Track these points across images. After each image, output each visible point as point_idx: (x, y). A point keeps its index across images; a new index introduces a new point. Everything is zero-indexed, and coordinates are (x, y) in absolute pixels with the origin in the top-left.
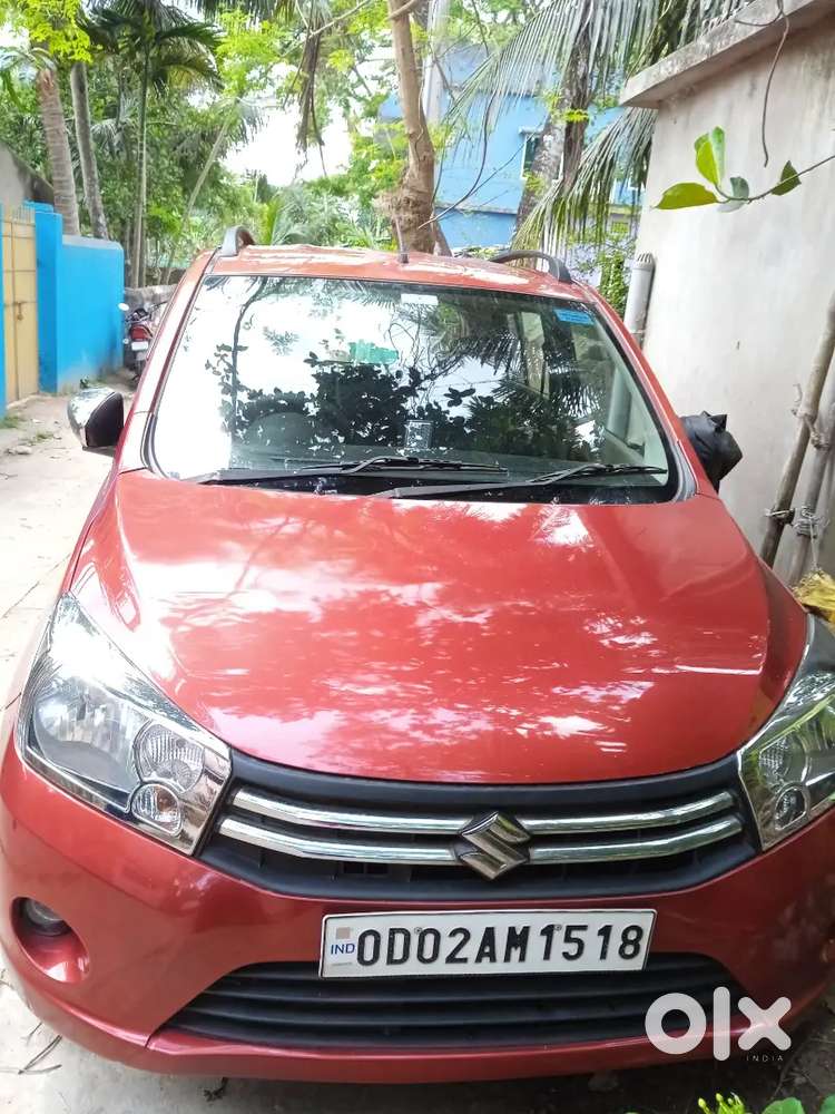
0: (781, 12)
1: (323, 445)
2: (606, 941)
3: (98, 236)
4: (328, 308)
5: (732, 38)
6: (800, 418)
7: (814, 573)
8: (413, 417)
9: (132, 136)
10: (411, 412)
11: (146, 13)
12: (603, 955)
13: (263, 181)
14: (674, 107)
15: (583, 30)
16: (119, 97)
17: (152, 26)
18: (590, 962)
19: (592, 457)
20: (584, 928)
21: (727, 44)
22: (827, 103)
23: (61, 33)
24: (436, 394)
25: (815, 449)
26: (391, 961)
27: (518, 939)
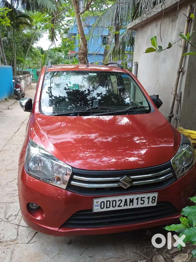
0: (162, 9)
1: (70, 107)
2: (149, 200)
3: (5, 65)
4: (67, 78)
5: (152, 14)
6: (173, 95)
7: (179, 127)
8: (89, 100)
9: (11, 41)
10: (89, 99)
11: (13, 12)
12: (148, 203)
13: (42, 49)
14: (139, 29)
15: (117, 13)
16: (7, 32)
17: (15, 15)
18: (146, 205)
19: (130, 106)
20: (144, 197)
21: (150, 16)
22: (173, 28)
23: (3, 20)
24: (94, 94)
25: (177, 101)
26: (107, 208)
27: (132, 201)
